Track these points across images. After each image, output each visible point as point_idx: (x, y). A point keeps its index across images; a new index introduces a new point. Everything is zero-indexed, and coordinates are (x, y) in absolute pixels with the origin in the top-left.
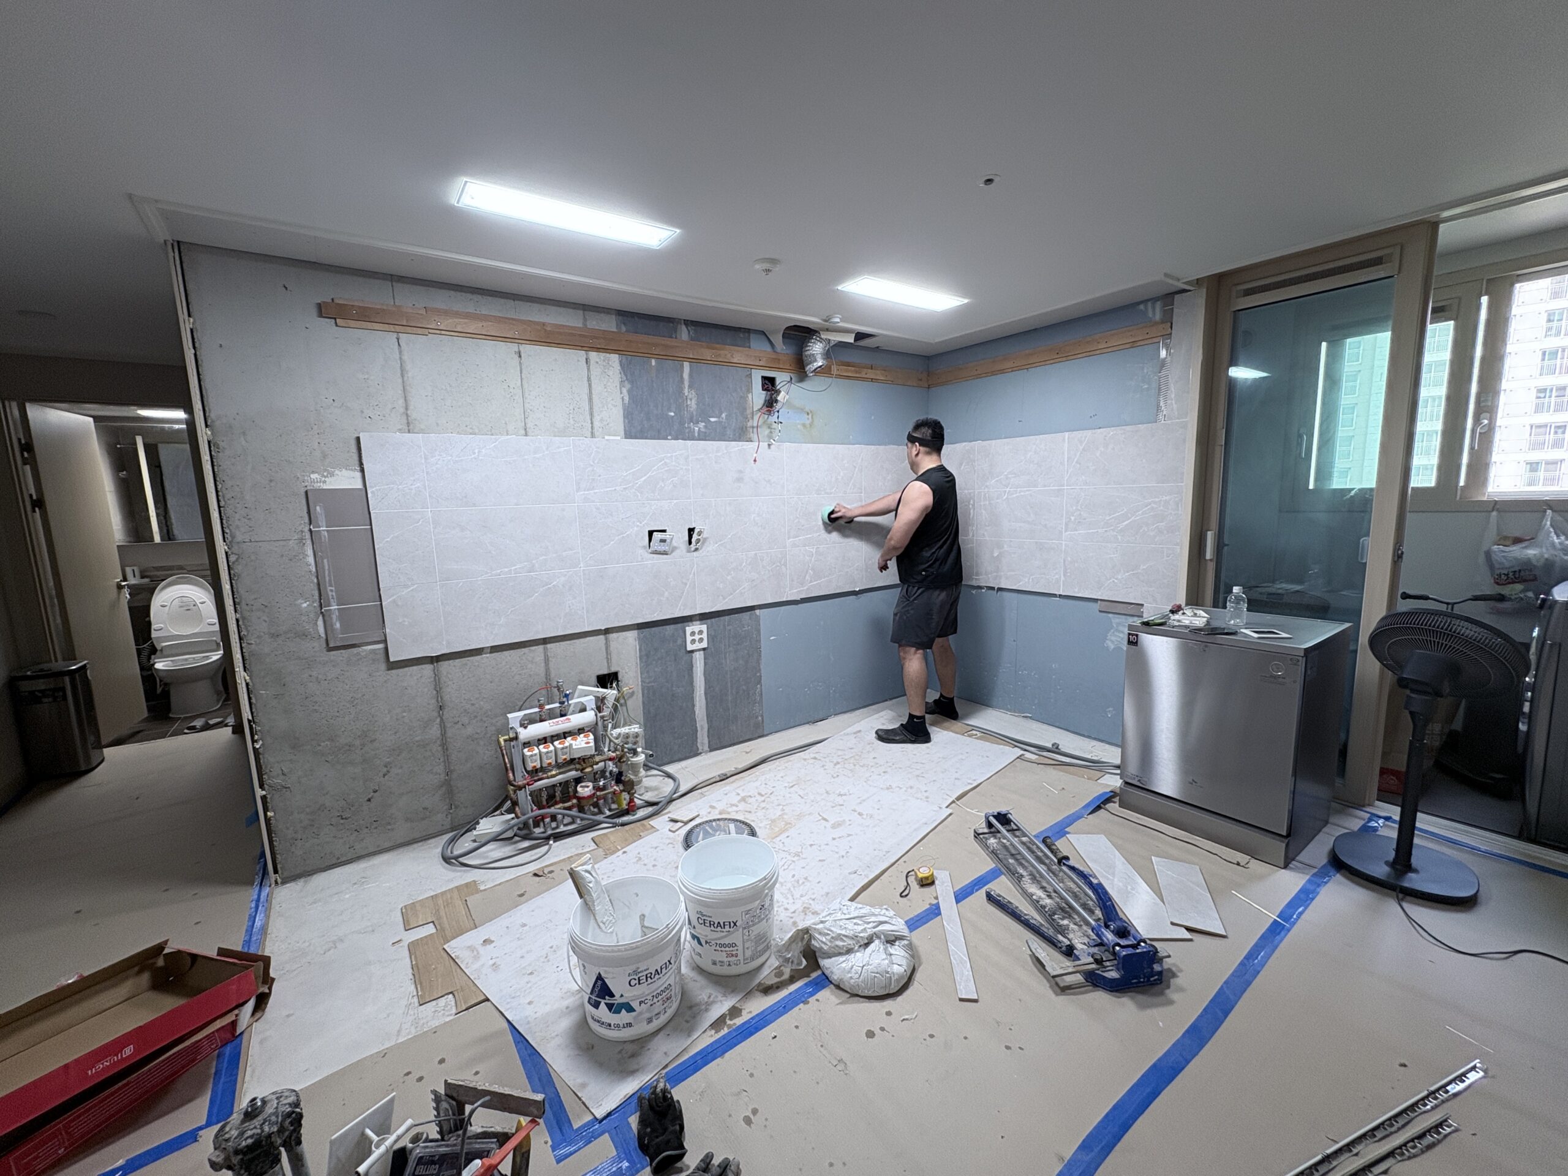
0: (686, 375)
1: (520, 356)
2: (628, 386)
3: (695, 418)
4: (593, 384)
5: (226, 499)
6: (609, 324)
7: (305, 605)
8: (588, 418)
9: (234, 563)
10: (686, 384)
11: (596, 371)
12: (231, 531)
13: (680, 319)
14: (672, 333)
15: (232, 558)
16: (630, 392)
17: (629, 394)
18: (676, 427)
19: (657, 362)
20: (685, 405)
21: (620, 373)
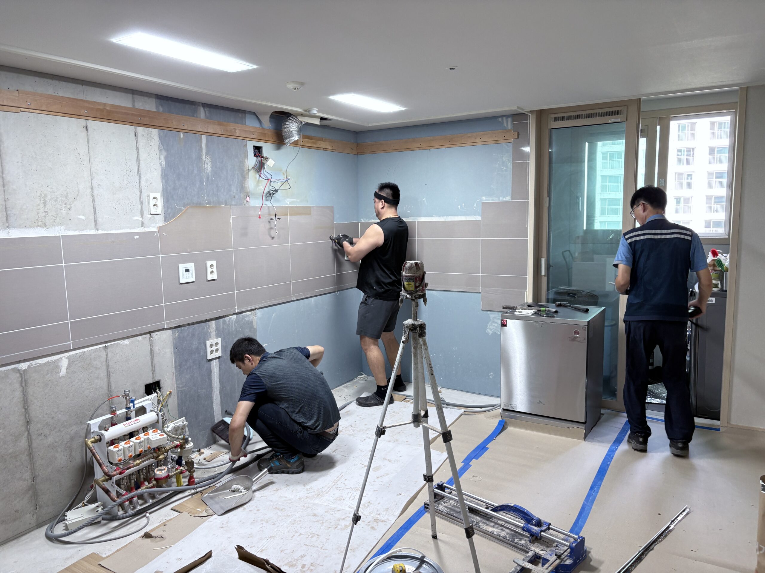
0: (204, 145)
1: (87, 130)
2: (164, 153)
3: (210, 178)
4: (140, 152)
6: (150, 105)
8: (137, 178)
10: (204, 151)
11: (142, 142)
13: (199, 103)
14: (194, 114)
16: (166, 158)
17: (165, 160)
18: (197, 185)
19: (184, 135)
20: (203, 168)
21: (159, 143)
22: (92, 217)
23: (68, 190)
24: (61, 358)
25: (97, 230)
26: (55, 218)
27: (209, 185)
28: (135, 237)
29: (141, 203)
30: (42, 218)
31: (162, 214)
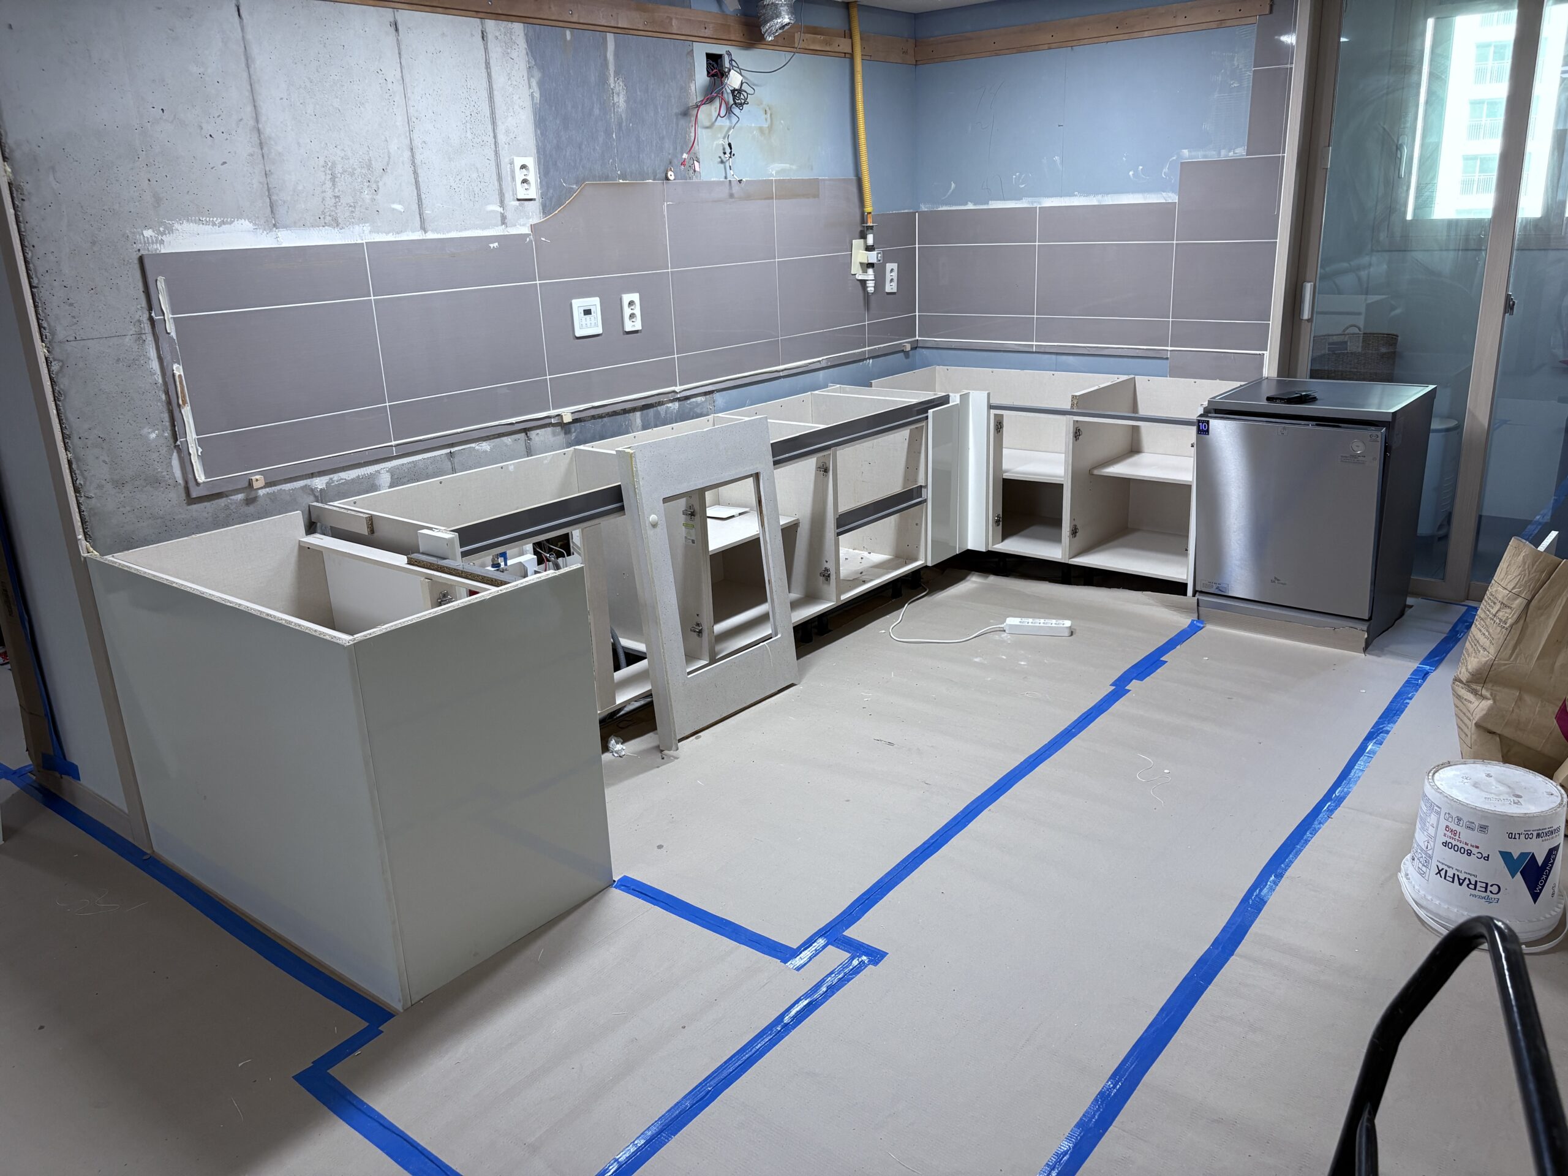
0: (610, 56)
1: (397, 30)
2: (537, 74)
3: (624, 124)
4: (493, 74)
5: (39, 276)
7: (153, 436)
8: (490, 128)
9: (57, 374)
10: (611, 68)
11: (495, 51)
12: (49, 324)
15: (55, 367)
16: (541, 84)
17: (540, 89)
18: (601, 140)
19: (572, 34)
20: (611, 104)
21: (527, 54)
22: (415, 207)
23: (371, 152)
24: (378, 472)
25: (426, 232)
26: (353, 210)
27: (622, 139)
28: (492, 245)
29: (500, 178)
30: (331, 209)
31: (537, 200)
